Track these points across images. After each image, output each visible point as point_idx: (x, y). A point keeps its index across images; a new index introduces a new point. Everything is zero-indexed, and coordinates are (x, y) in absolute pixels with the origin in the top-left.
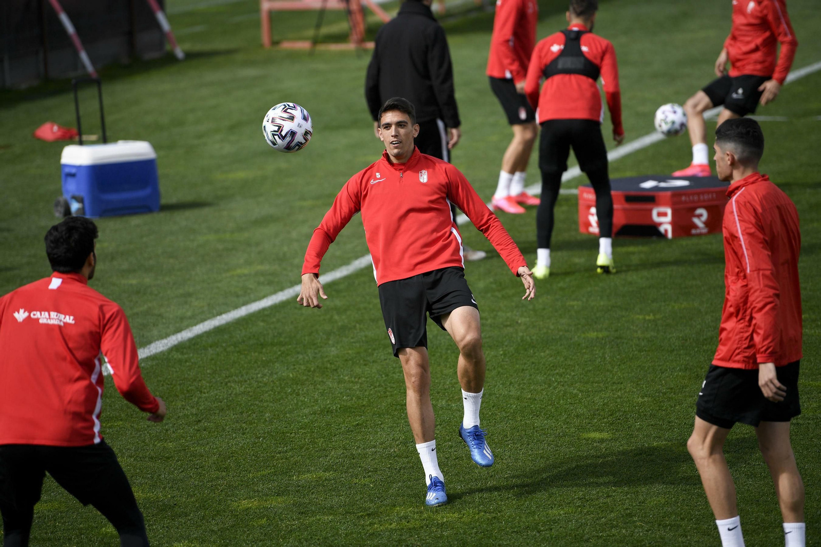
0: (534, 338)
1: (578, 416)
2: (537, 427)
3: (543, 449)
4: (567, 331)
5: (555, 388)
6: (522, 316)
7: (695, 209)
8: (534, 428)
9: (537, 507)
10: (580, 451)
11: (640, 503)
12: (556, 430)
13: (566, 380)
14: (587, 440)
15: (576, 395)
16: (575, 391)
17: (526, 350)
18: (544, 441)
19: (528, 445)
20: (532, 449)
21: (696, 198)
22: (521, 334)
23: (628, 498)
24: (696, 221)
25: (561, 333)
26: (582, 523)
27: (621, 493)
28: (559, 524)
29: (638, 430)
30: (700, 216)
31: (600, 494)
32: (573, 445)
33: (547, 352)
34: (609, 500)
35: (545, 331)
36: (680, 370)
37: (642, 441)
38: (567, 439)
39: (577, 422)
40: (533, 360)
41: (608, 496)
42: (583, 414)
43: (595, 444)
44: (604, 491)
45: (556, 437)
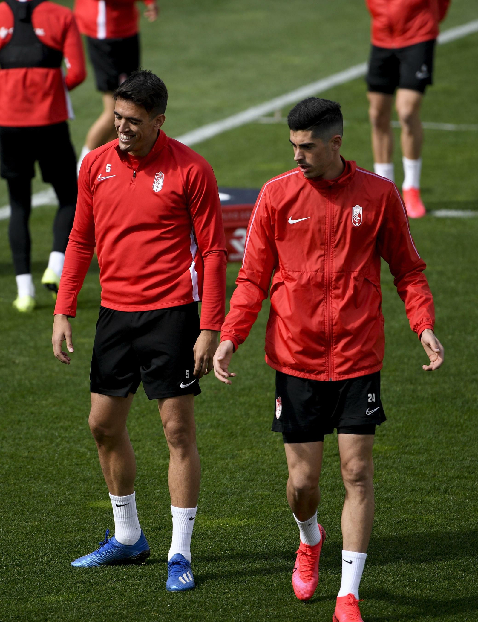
0: (34, 382)
1: (84, 480)
2: (34, 493)
3: (40, 520)
4: (75, 375)
5: (58, 445)
6: (20, 354)
7: (234, 229)
8: (30, 494)
9: (30, 592)
10: (85, 523)
11: (156, 589)
12: (58, 497)
13: (72, 434)
14: (95, 509)
15: (84, 454)
16: (83, 450)
17: (23, 397)
18: (42, 510)
19: (22, 514)
20: (26, 520)
21: (235, 216)
22: (18, 377)
23: (142, 582)
24: (236, 244)
25: (68, 377)
26: (84, 613)
27: (134, 575)
28: (56, 613)
29: (157, 499)
30: (240, 238)
31: (109, 577)
32: (78, 516)
33: (50, 400)
34: (118, 584)
35: (48, 373)
36: (211, 426)
37: (162, 513)
38: (71, 508)
39: (83, 487)
40: (32, 409)
41: (118, 580)
42: (92, 478)
43: (104, 515)
44: (113, 573)
45: (57, 505)
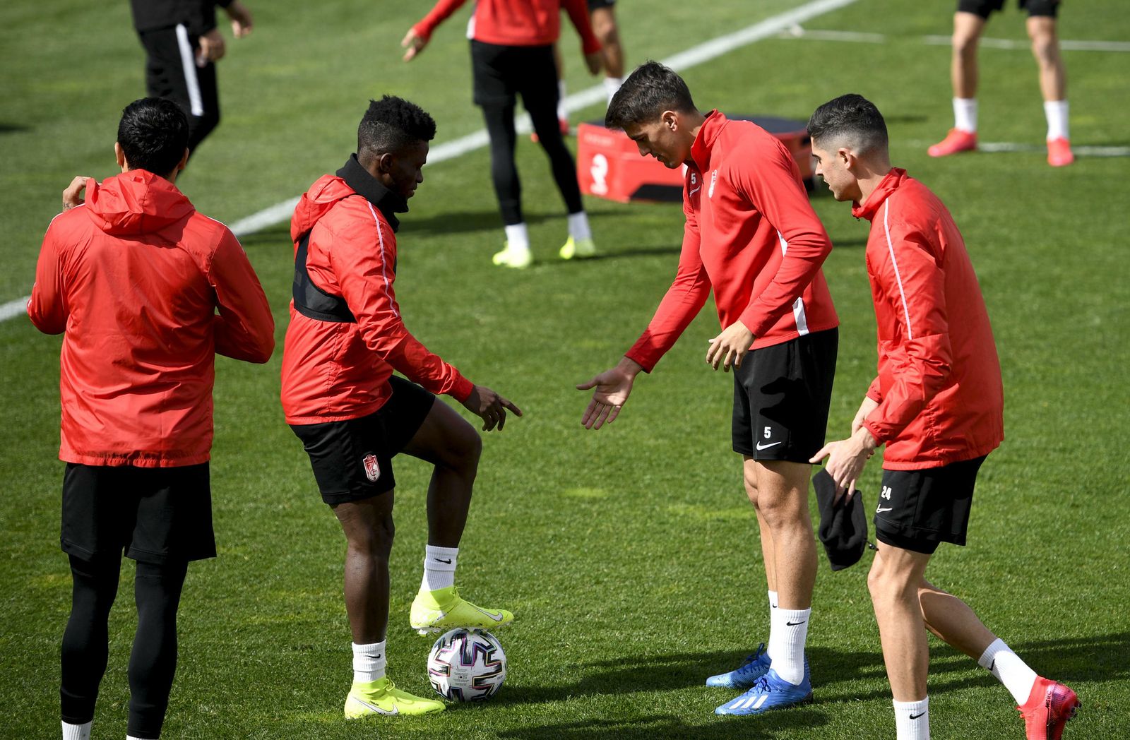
0: (503, 345)
1: (560, 464)
2: (499, 478)
3: (506, 511)
4: (552, 337)
5: (529, 422)
6: (485, 312)
8: (495, 479)
9: (492, 596)
10: (560, 514)
11: (643, 593)
12: (527, 483)
13: (546, 409)
14: (572, 499)
15: (560, 432)
16: (558, 427)
17: (488, 363)
18: (507, 499)
19: (485, 503)
20: (490, 511)
22: (482, 340)
23: (626, 586)
25: (542, 341)
26: (556, 621)
27: (617, 577)
28: (522, 622)
29: (648, 486)
31: (587, 579)
32: (550, 507)
33: (521, 368)
34: (598, 588)
35: (519, 336)
37: (652, 503)
38: (543, 496)
39: (558, 471)
40: (499, 379)
41: (598, 583)
42: (568, 461)
43: (583, 506)
44: (592, 574)
45: (526, 493)
